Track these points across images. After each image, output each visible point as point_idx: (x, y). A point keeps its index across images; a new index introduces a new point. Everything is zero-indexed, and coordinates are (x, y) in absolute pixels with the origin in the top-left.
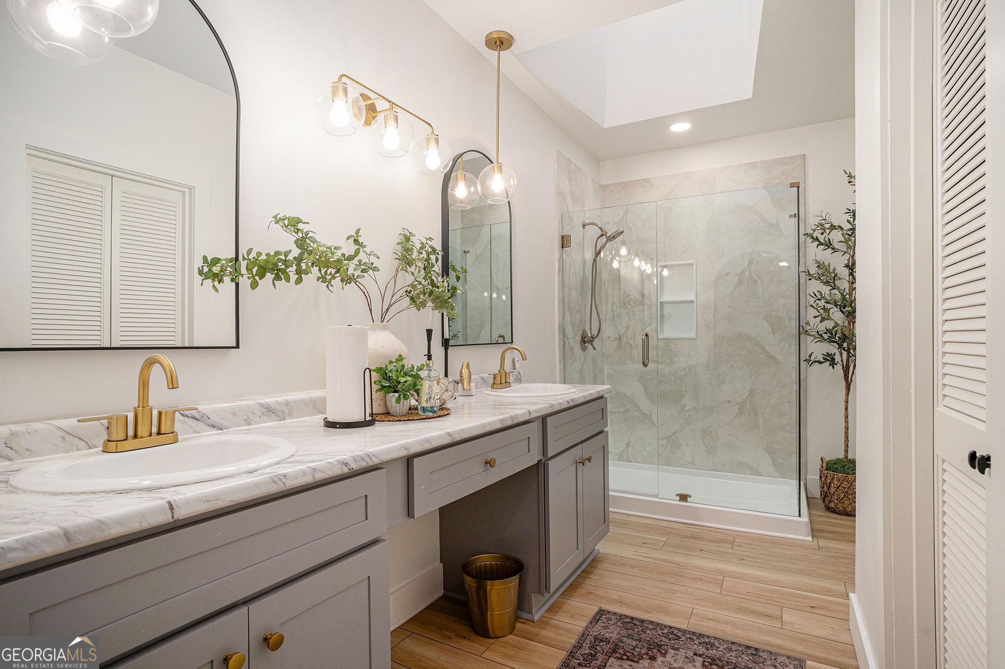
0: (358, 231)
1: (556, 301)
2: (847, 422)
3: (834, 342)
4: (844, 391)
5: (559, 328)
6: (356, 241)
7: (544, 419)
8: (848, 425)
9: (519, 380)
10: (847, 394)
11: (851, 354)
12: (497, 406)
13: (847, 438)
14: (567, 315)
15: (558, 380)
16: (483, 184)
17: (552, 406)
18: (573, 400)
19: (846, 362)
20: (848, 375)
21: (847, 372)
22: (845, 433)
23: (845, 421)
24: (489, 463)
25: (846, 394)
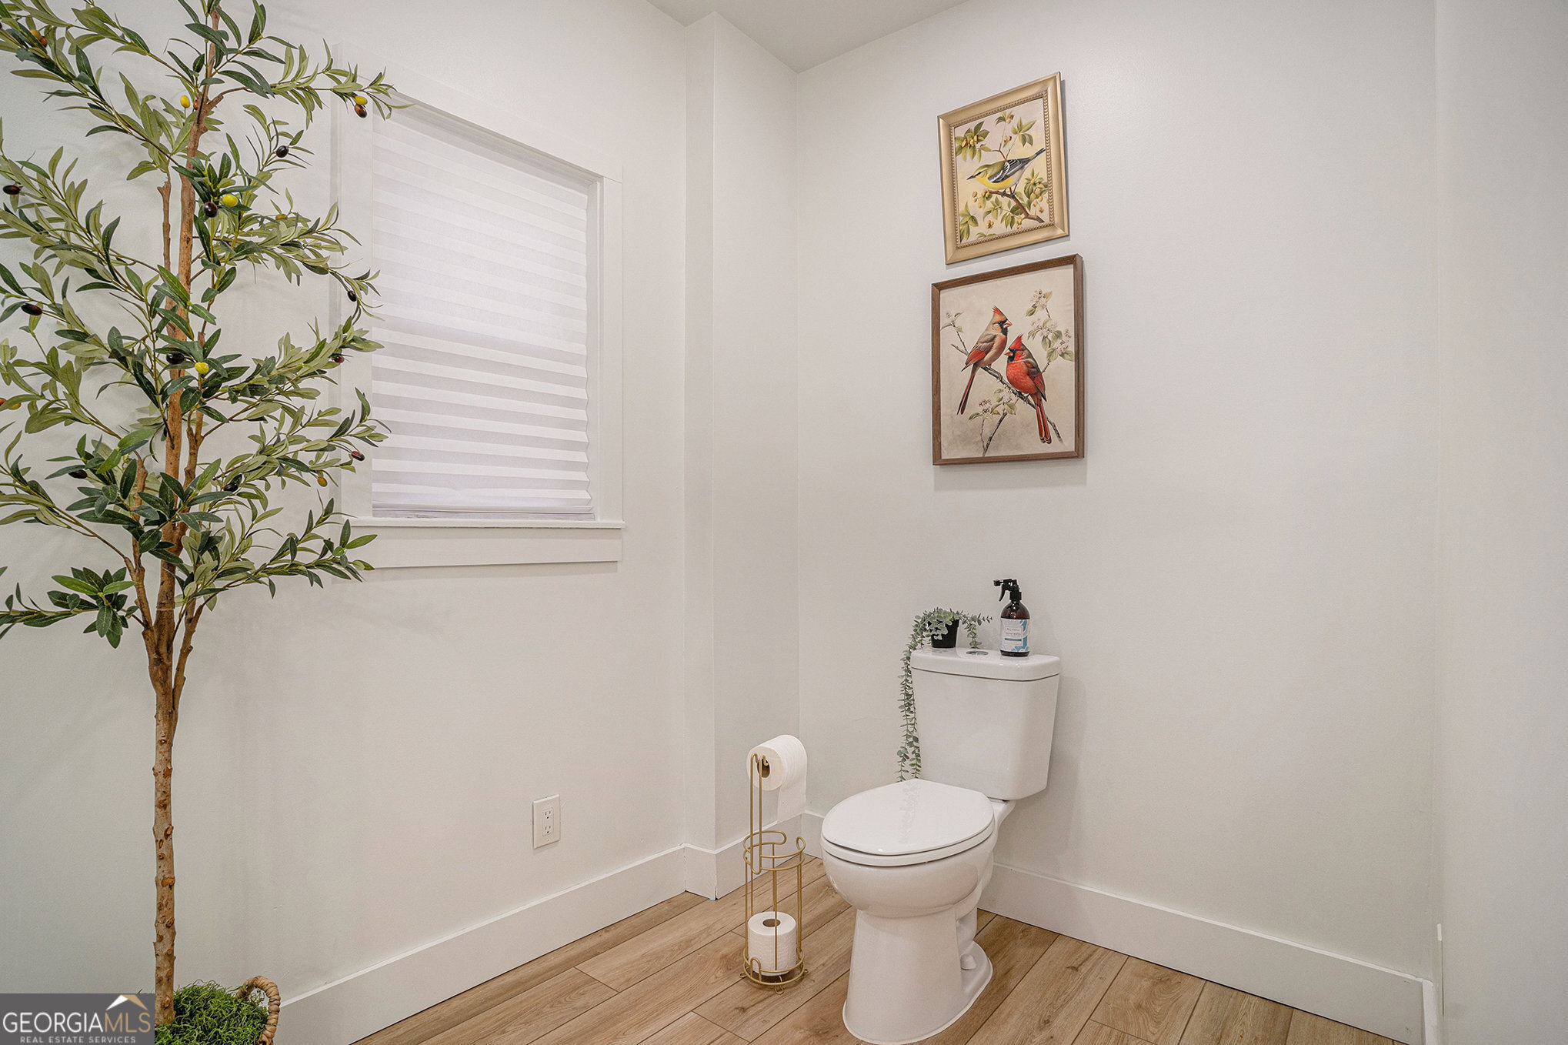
2: (165, 858)
3: (111, 518)
4: (149, 728)
8: (171, 871)
10: (166, 742)
11: (184, 569)
13: (170, 926)
19: (161, 604)
20: (170, 658)
21: (163, 650)
22: (160, 908)
23: (161, 857)
25: (161, 743)
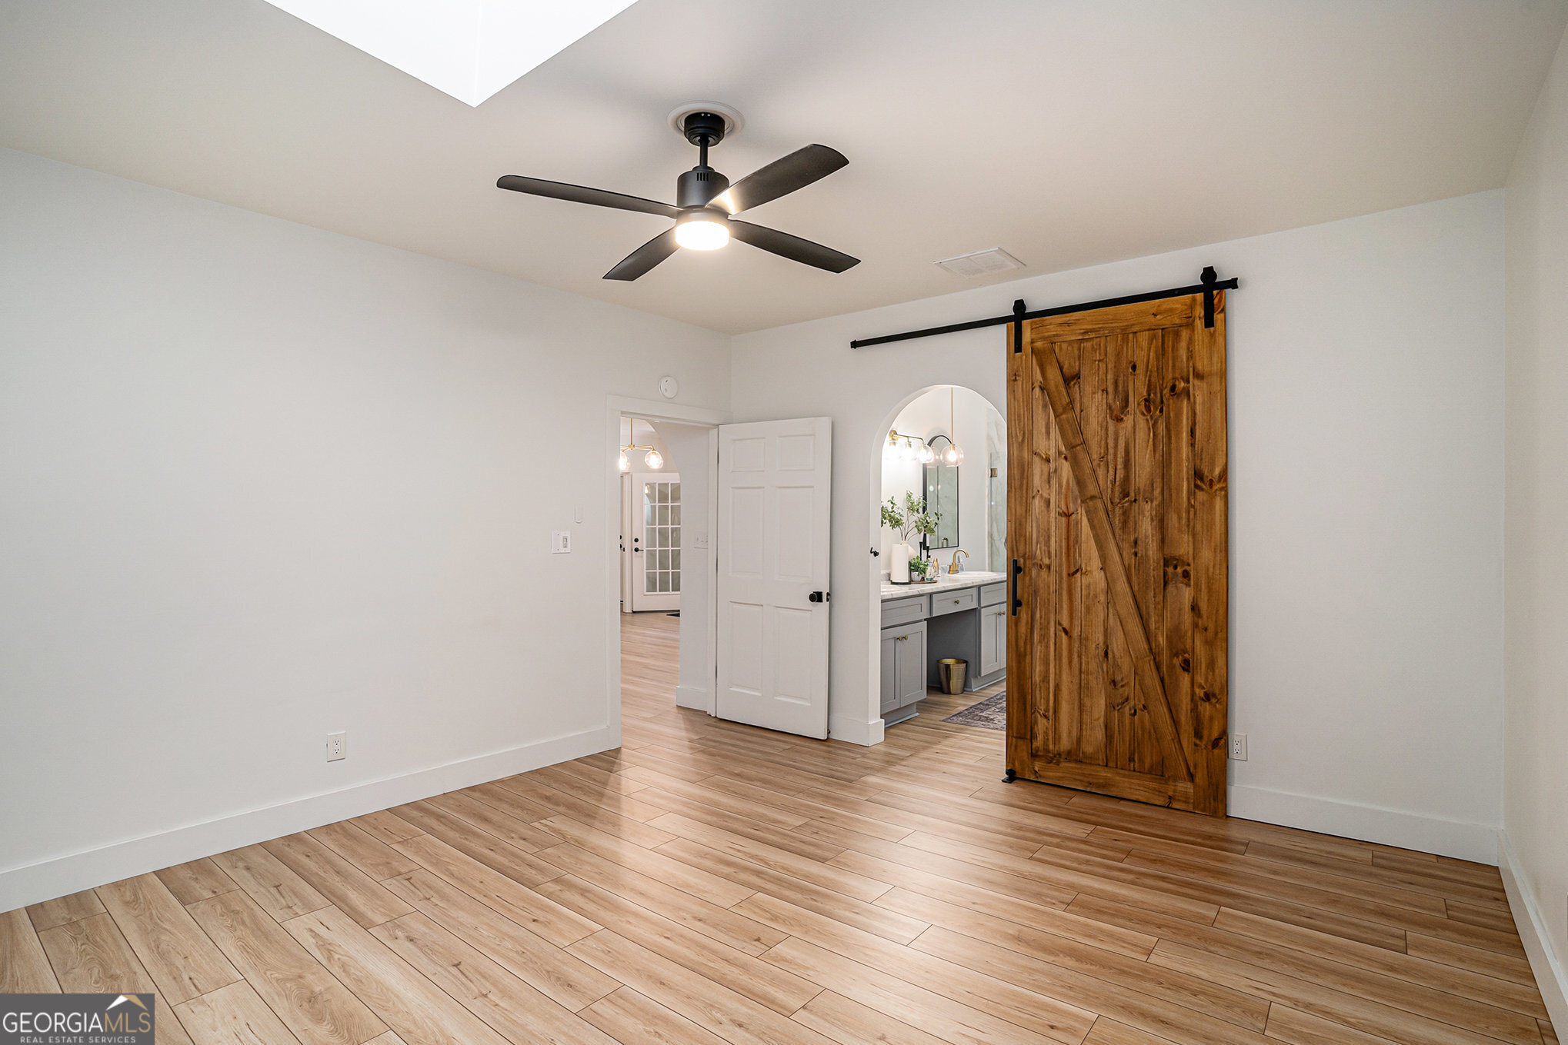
0: (893, 498)
1: (986, 516)
5: (988, 532)
6: (892, 503)
7: (979, 587)
9: (962, 570)
12: (950, 580)
14: (994, 525)
15: (987, 569)
16: (944, 455)
17: (983, 581)
18: (995, 579)
24: (957, 602)
